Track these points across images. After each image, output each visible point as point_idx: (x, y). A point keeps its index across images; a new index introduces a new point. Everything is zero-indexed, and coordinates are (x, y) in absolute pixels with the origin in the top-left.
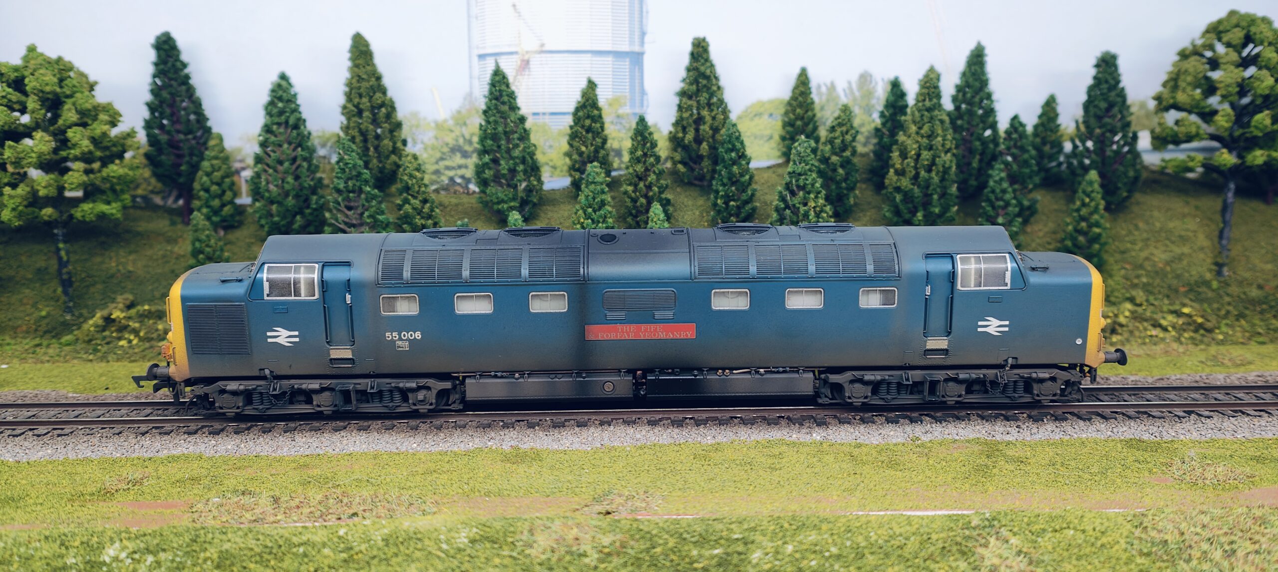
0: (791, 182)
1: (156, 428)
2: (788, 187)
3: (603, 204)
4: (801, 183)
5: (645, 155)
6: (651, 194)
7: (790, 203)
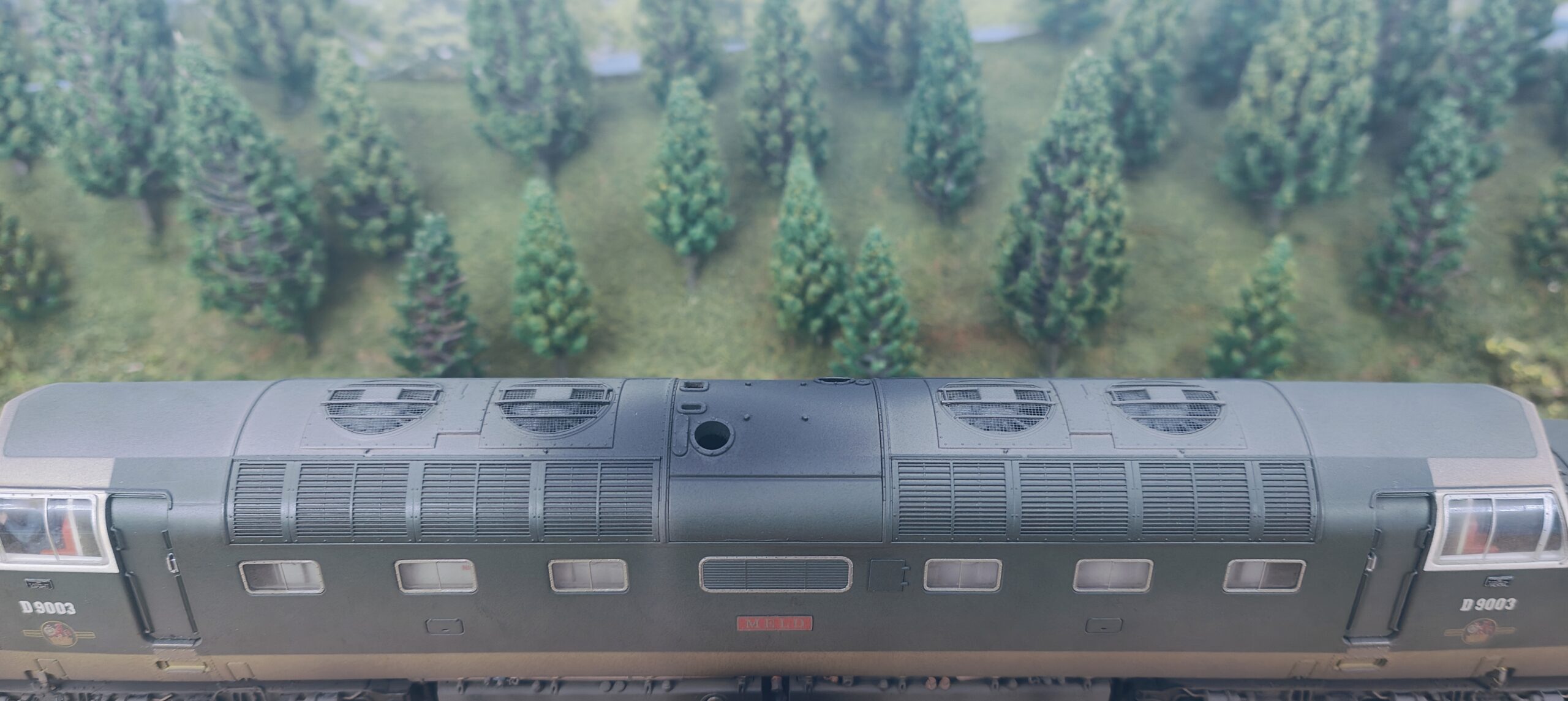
0: (1057, 141)
2: (1049, 147)
3: (701, 155)
4: (1076, 145)
5: (783, 57)
6: (791, 128)
7: (1053, 181)
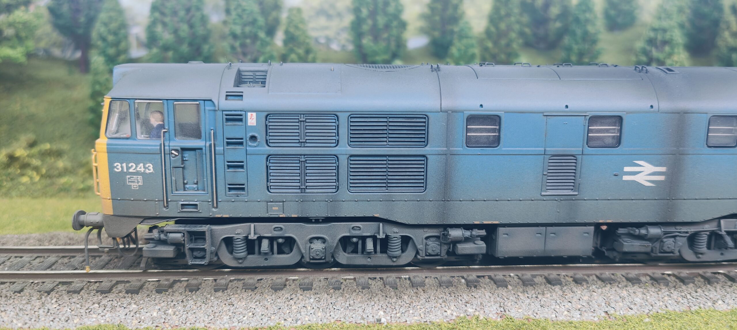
1: (63, 283)
